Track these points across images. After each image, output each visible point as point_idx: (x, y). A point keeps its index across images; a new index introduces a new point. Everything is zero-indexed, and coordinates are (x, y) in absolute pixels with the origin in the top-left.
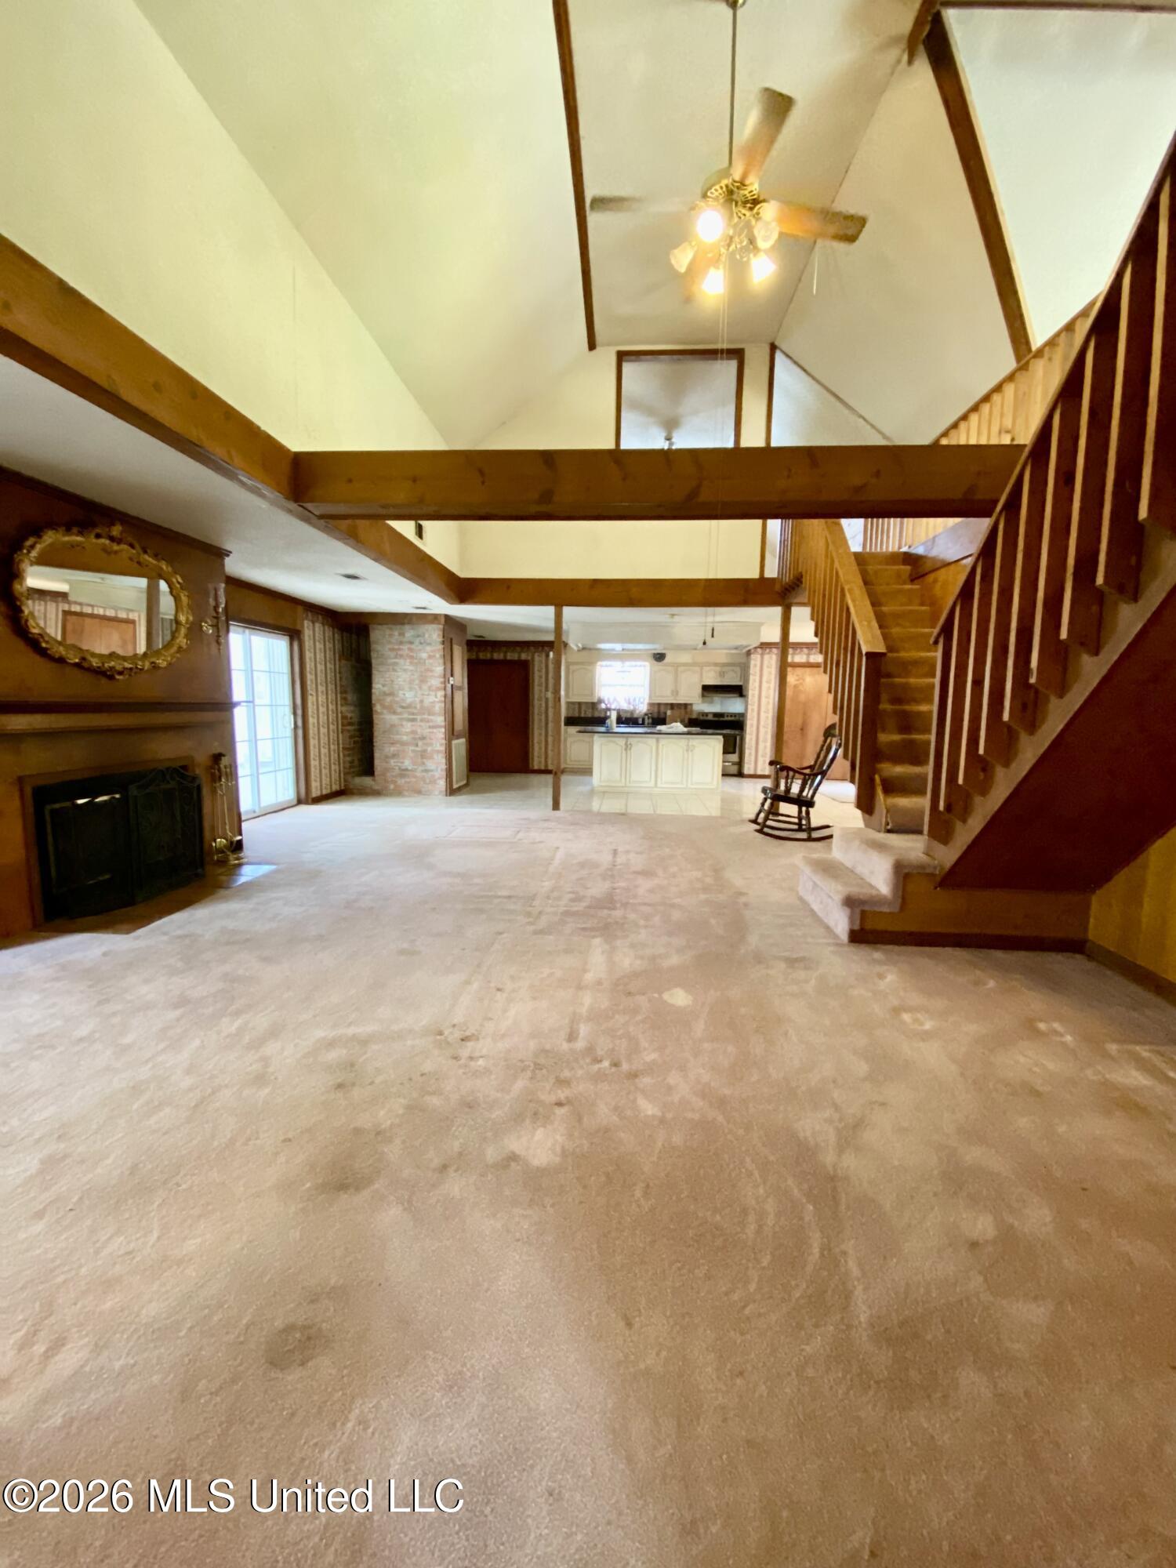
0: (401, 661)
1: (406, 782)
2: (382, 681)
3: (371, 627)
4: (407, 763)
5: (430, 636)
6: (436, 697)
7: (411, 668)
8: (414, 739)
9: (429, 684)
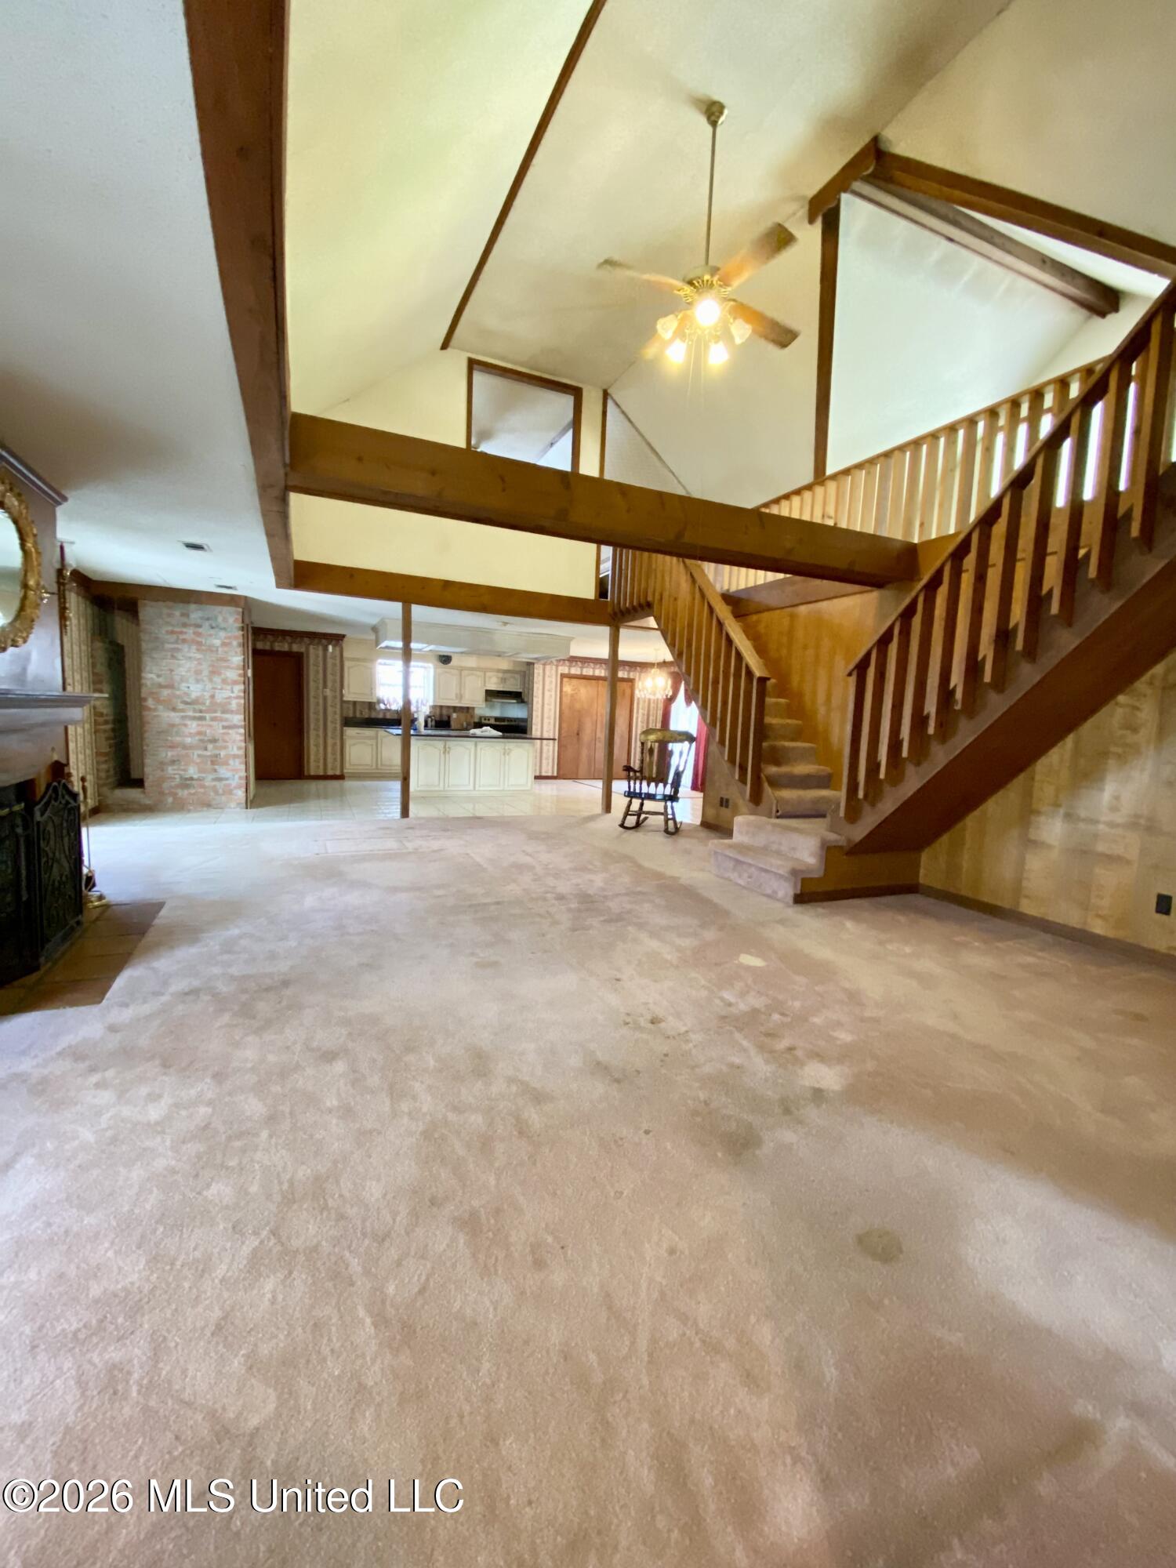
0: (185, 648)
1: (191, 794)
2: (155, 669)
3: (140, 603)
4: (192, 771)
5: (225, 620)
6: (232, 692)
7: (198, 656)
8: (201, 741)
9: (223, 676)
